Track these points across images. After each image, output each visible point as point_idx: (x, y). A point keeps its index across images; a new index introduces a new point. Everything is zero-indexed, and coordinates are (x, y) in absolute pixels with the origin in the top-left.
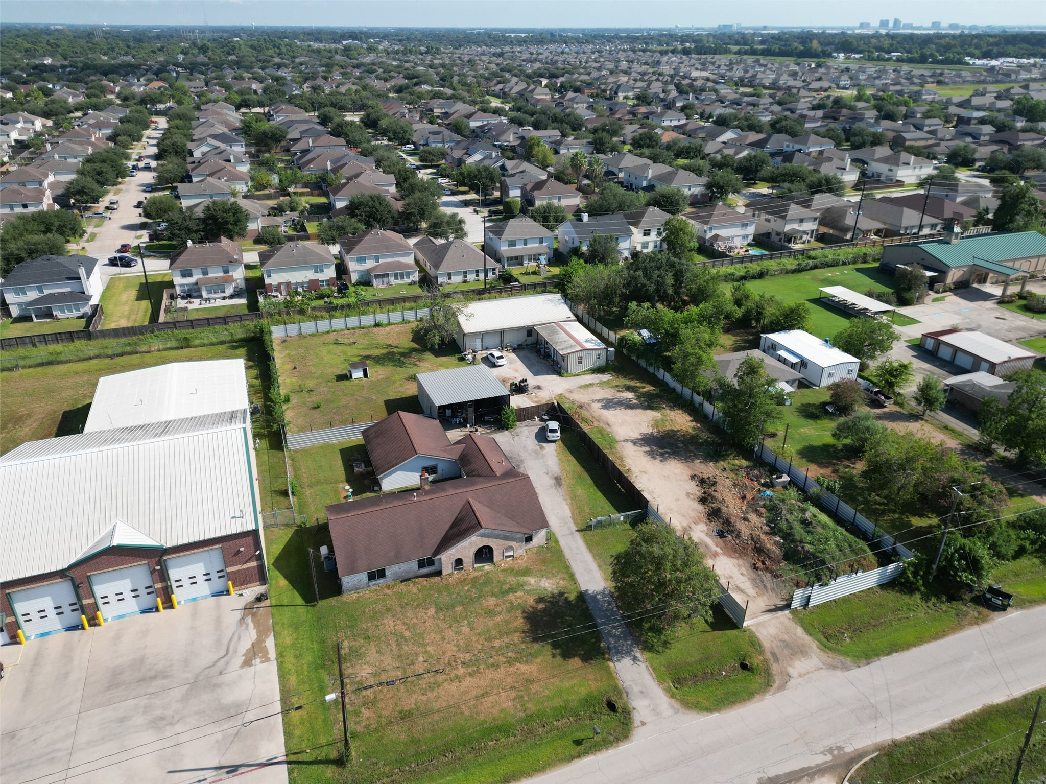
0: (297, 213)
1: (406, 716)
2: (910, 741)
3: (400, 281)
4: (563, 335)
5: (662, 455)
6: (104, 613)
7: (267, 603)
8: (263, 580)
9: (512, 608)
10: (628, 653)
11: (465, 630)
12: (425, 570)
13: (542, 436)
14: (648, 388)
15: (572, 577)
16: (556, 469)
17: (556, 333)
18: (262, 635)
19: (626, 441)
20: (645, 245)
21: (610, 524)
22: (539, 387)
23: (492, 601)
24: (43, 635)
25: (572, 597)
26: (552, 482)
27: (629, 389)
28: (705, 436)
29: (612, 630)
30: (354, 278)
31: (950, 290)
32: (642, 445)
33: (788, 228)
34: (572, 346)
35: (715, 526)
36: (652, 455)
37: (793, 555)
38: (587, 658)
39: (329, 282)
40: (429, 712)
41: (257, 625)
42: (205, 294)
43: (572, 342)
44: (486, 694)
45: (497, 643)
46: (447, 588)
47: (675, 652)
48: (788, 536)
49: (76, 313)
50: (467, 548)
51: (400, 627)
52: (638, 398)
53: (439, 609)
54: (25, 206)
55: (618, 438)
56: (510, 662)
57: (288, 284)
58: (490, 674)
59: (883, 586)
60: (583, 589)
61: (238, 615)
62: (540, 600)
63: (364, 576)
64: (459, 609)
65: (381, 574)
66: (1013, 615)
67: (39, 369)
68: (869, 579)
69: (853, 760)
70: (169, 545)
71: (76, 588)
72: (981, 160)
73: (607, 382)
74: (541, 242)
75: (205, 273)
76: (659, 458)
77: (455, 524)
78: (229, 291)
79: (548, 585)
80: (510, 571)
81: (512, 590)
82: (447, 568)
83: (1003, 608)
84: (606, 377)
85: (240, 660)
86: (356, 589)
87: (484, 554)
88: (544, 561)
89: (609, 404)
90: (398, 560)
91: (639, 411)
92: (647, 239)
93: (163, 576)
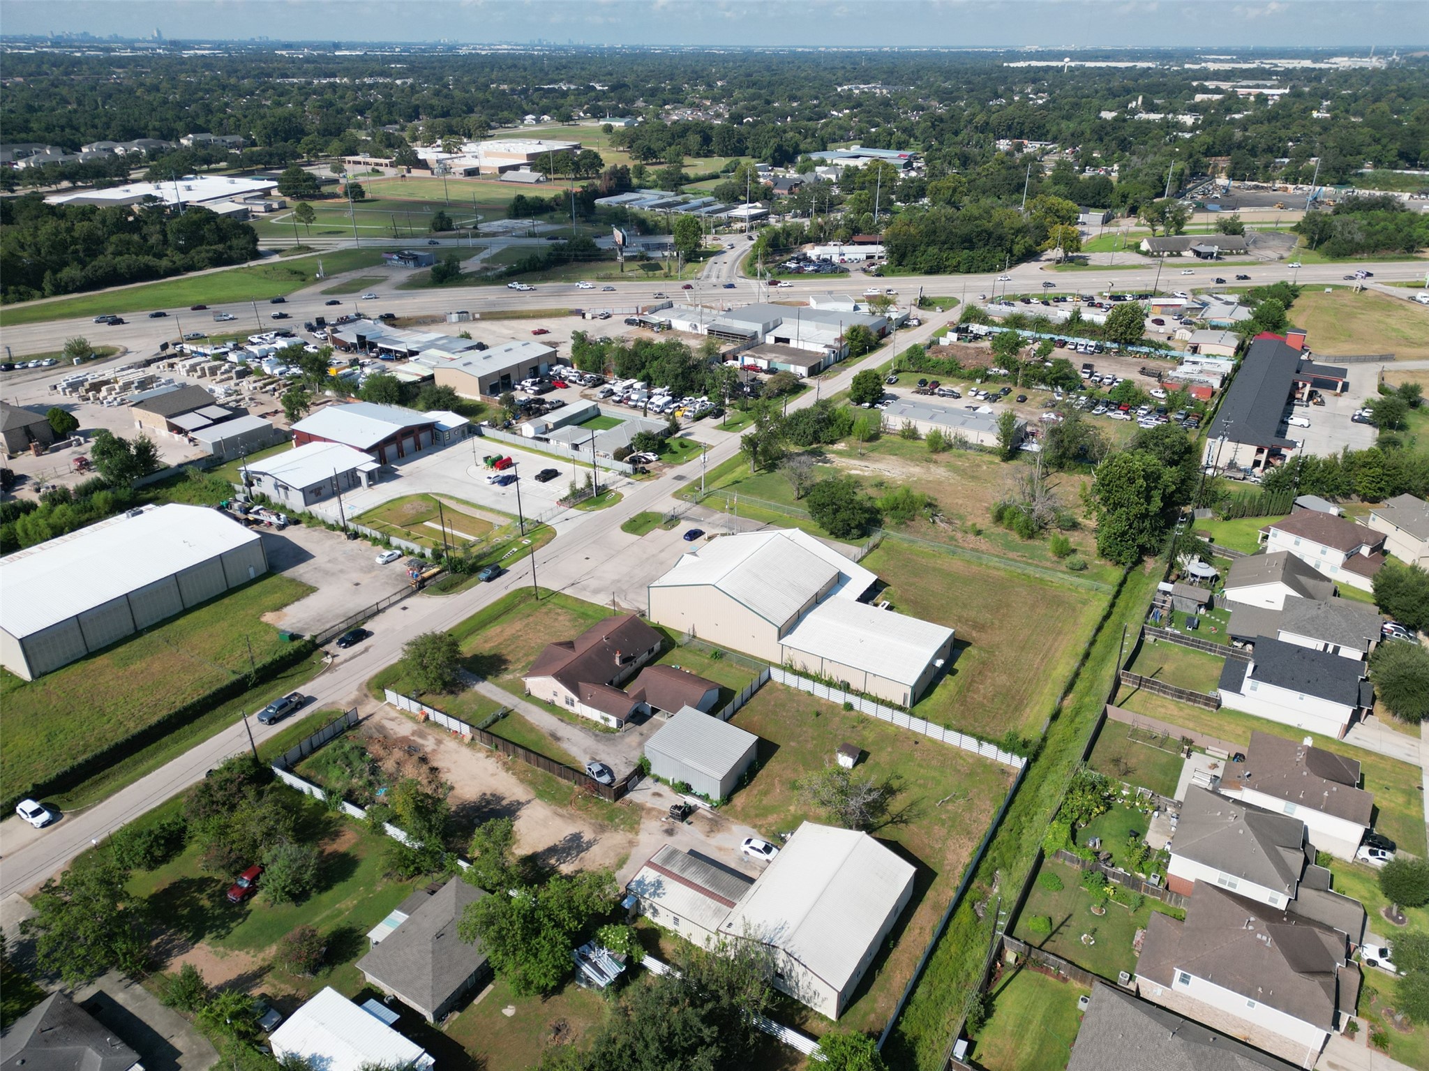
5: (488, 802)
13: (605, 770)
16: (565, 745)
19: (529, 802)
22: (668, 832)
32: (511, 804)
35: (419, 754)
36: (498, 798)
55: (538, 801)
60: (486, 682)
76: (488, 797)
91: (540, 848)
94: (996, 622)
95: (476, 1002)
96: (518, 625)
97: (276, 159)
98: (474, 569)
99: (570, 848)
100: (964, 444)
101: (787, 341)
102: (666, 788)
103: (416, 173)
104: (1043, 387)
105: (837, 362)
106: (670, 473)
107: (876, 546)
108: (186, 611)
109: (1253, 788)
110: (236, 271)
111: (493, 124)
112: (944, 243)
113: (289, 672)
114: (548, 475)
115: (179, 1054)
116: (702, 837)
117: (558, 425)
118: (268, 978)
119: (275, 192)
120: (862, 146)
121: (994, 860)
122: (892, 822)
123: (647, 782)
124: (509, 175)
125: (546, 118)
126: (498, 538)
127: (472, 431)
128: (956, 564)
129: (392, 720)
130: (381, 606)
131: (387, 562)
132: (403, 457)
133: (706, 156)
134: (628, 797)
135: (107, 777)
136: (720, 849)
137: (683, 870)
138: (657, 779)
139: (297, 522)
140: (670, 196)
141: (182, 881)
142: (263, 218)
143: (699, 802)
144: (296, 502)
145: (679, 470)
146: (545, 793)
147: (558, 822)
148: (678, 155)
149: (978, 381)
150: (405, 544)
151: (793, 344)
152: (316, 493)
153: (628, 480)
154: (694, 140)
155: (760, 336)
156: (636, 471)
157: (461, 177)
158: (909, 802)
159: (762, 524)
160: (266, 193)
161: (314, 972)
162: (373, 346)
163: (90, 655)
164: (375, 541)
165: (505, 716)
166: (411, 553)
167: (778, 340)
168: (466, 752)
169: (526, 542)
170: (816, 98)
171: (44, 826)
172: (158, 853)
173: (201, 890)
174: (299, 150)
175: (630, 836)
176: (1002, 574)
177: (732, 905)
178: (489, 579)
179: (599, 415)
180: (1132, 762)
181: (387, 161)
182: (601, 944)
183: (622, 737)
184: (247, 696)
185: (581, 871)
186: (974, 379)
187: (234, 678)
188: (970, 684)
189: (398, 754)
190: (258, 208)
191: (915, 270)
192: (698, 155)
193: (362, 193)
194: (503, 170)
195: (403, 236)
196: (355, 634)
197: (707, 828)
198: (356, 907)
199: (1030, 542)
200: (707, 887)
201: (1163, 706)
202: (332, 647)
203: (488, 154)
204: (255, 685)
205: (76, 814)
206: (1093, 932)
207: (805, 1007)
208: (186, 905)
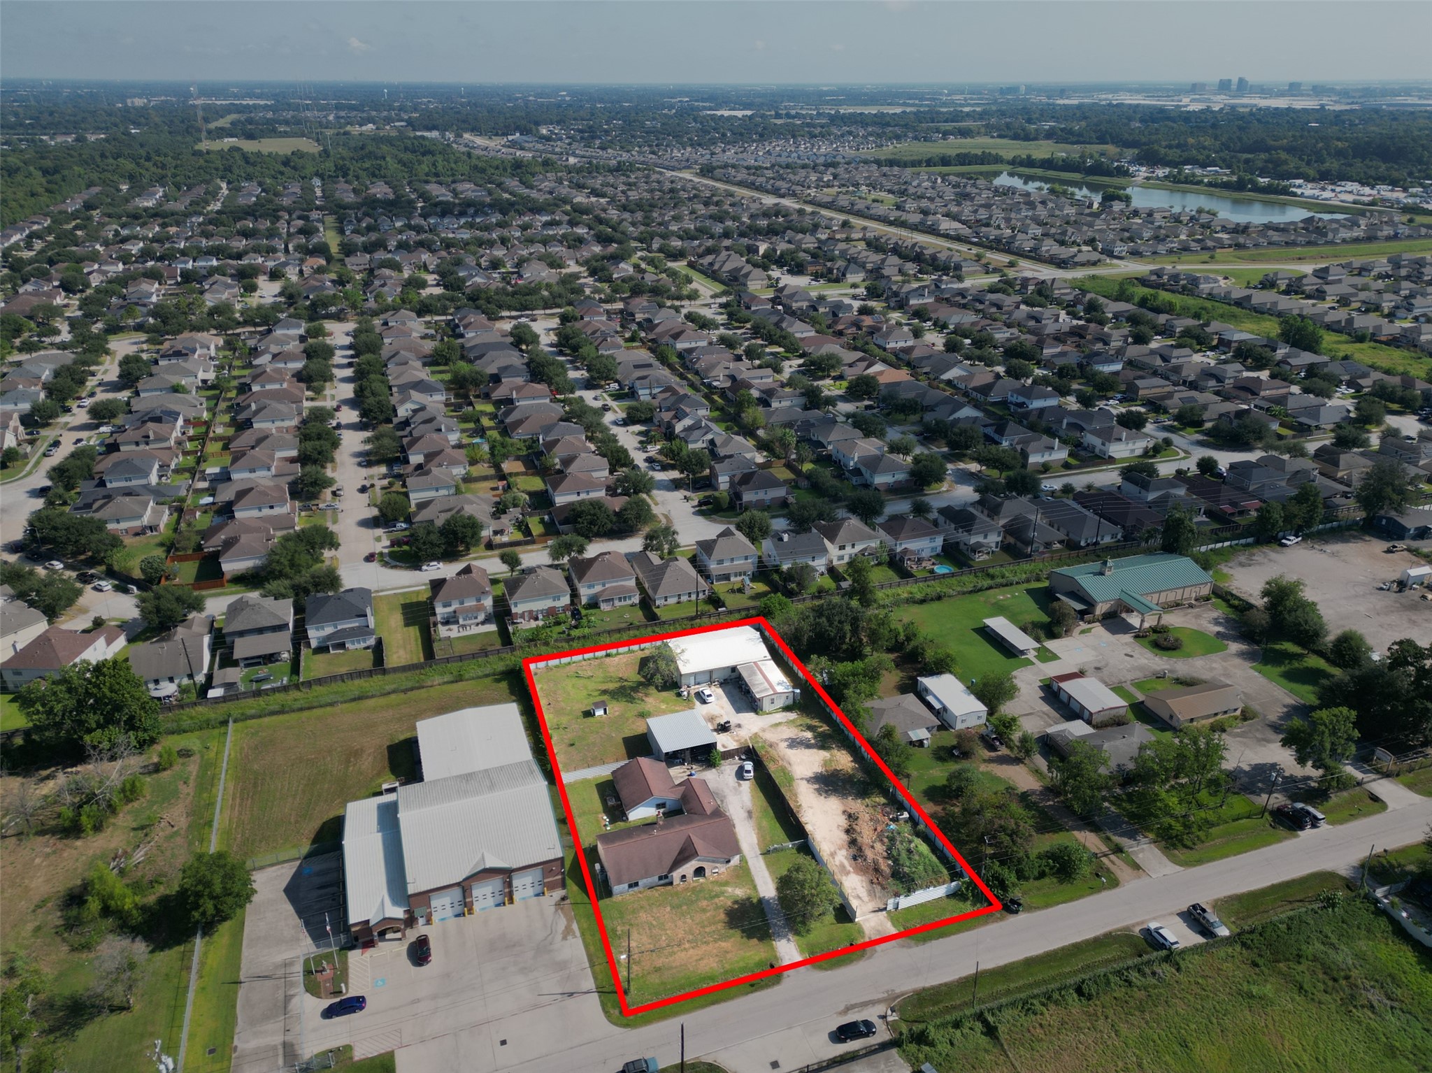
0: (519, 509)
1: (658, 970)
2: (933, 988)
3: (623, 603)
4: (760, 676)
5: (826, 792)
6: (476, 907)
7: (568, 901)
8: (564, 886)
9: (717, 908)
10: (785, 936)
11: (689, 921)
12: (662, 882)
13: (740, 774)
14: (825, 728)
15: (755, 887)
16: (749, 804)
17: (754, 673)
18: (569, 921)
19: (802, 779)
20: (841, 558)
21: (782, 850)
22: (739, 726)
23: (705, 903)
24: (443, 919)
25: (755, 901)
26: (746, 815)
27: (810, 728)
28: (860, 775)
29: (777, 921)
30: (584, 600)
31: (1098, 621)
32: (813, 783)
33: (974, 540)
34: (766, 690)
35: (853, 851)
36: (819, 791)
37: (897, 875)
38: (761, 939)
39: (565, 609)
40: (671, 968)
41: (566, 915)
42: (461, 621)
43: (766, 685)
44: (701, 959)
45: (707, 930)
46: (677, 894)
47: (812, 937)
48: (896, 861)
49: (363, 645)
50: (689, 868)
51: (650, 919)
52: (815, 738)
53: (673, 908)
54: (272, 507)
55: (795, 777)
56: (715, 941)
57: (531, 612)
58: (704, 948)
59: (948, 896)
60: (762, 895)
61: (553, 909)
62: (736, 902)
63: (626, 886)
64: (685, 908)
65: (636, 884)
66: (1022, 918)
67: (353, 704)
68: (939, 892)
69: (898, 997)
70: (515, 867)
71: (464, 891)
72: (1210, 420)
73: (793, 721)
74: (746, 558)
75: (462, 603)
76: (824, 795)
77: (681, 852)
78: (481, 617)
79: (740, 892)
80: (716, 883)
81: (717, 896)
82: (676, 880)
83: (1016, 912)
84: (792, 716)
85: (559, 937)
86: (621, 893)
87: (700, 872)
88: (738, 877)
89: (794, 743)
90: (646, 875)
91: (815, 752)
92: (842, 552)
93: (510, 885)
99: (798, 744)
129: (859, 897)
147: (793, 761)
165: (771, 853)
175: (760, 734)
185: (802, 731)
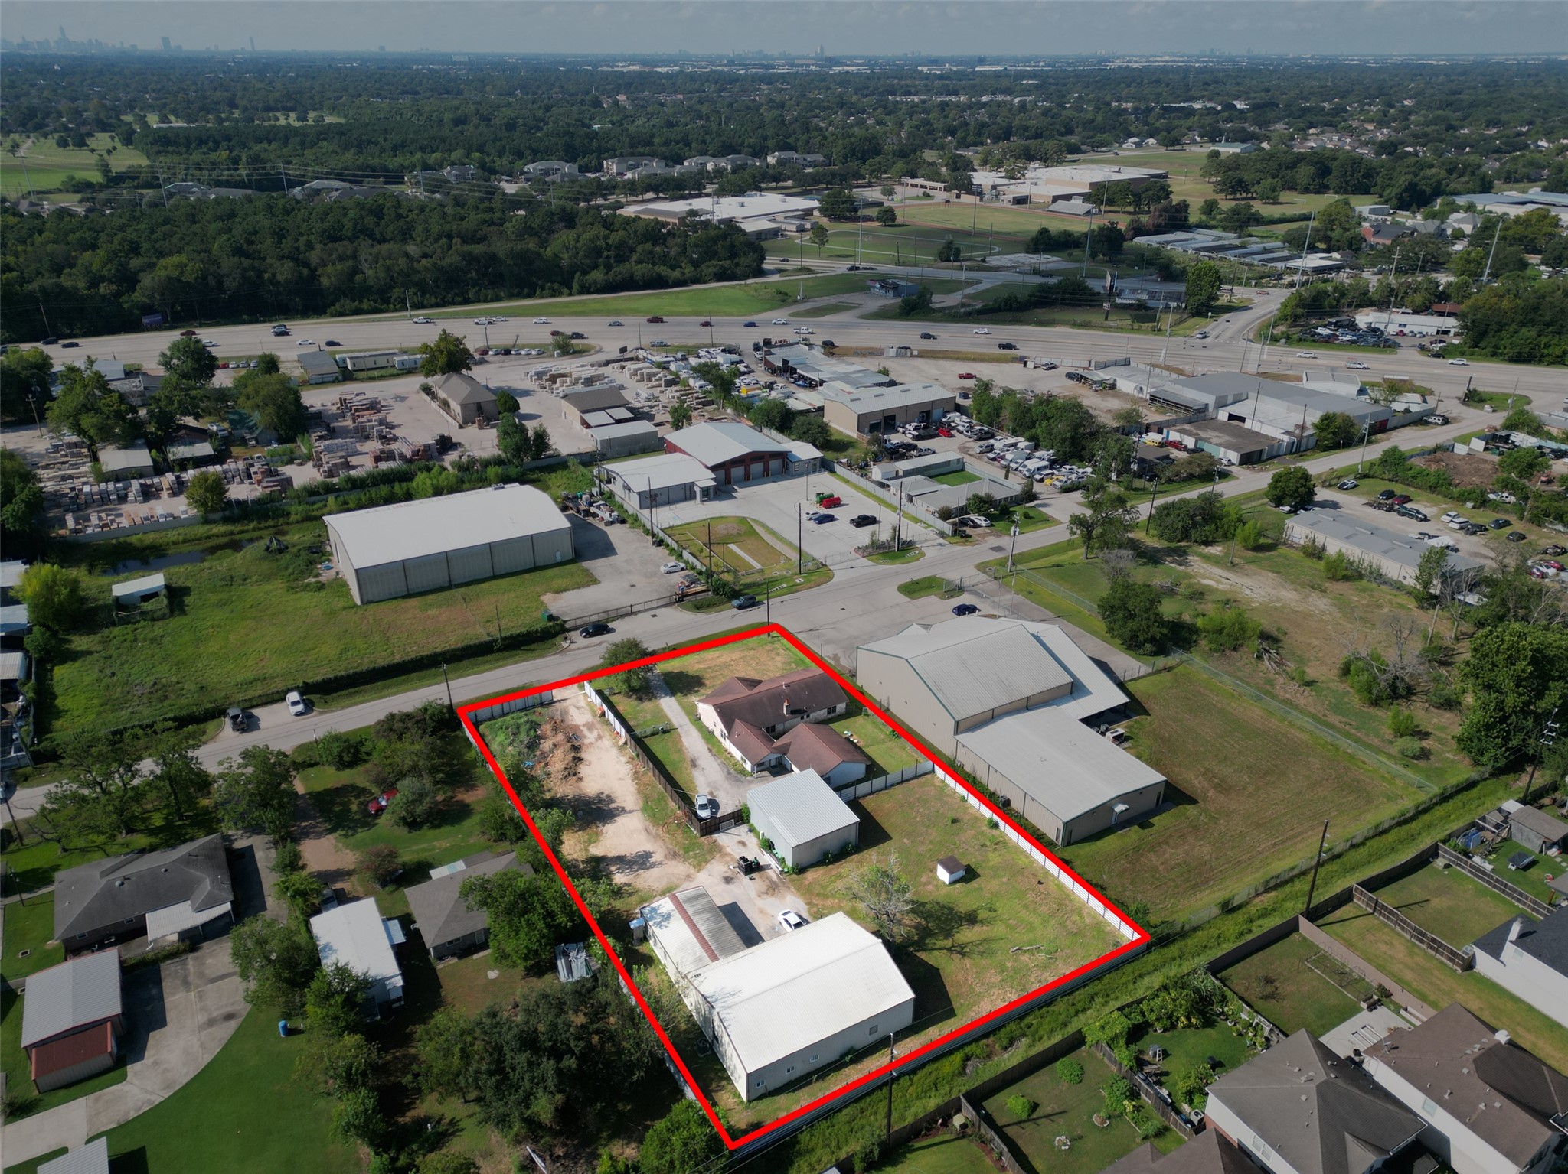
5: (600, 801)
9: (712, 687)
15: (680, 704)
16: (696, 774)
19: (631, 812)
25: (678, 695)
26: (699, 762)
32: (616, 809)
35: (577, 743)
36: (610, 799)
44: (718, 657)
45: (717, 673)
52: (609, 876)
55: (639, 814)
56: (710, 668)
58: (718, 663)
60: (673, 699)
76: (604, 797)
89: (643, 862)
91: (611, 854)
94: (1251, 788)
95: (475, 957)
96: (736, 656)
97: (837, 180)
98: (735, 595)
99: (635, 863)
100: (1378, 577)
101: (1242, 419)
102: (755, 840)
103: (966, 198)
104: (1560, 527)
105: (1291, 453)
106: (993, 541)
107: (1169, 669)
108: (494, 577)
109: (1388, 1064)
110: (733, 287)
111: (1084, 147)
112: (1548, 325)
113: (532, 647)
114: (863, 521)
115: (265, 909)
116: (753, 894)
117: (908, 473)
118: (354, 879)
119: (816, 213)
120: (1545, 189)
121: (1029, 1026)
122: (950, 950)
123: (744, 828)
124: (1060, 205)
125: (1152, 141)
126: (776, 571)
127: (825, 465)
128: (1253, 712)
129: (576, 708)
130: (635, 609)
131: (669, 572)
132: (748, 480)
133: (1318, 192)
134: (715, 836)
135: (359, 692)
136: (761, 911)
137: (697, 913)
138: (752, 830)
139: (623, 522)
140: (1230, 238)
141: (351, 786)
142: (790, 237)
143: (773, 863)
144: (632, 504)
145: (1004, 541)
146: (652, 811)
147: (643, 836)
148: (1274, 190)
149: (1469, 505)
150: (692, 559)
151: (1248, 425)
152: (653, 499)
153: (942, 541)
154: (1304, 172)
155: (1211, 409)
156: (955, 533)
157: (1009, 205)
158: (984, 936)
159: (1051, 615)
160: (808, 213)
161: (384, 885)
162: (793, 371)
163: (409, 595)
164: (672, 551)
165: (665, 732)
166: (693, 568)
167: (1232, 417)
168: (614, 752)
169: (799, 580)
170: (1530, 123)
171: (297, 715)
172: (346, 758)
173: (357, 797)
174: (863, 172)
175: (692, 870)
176: (1305, 737)
177: (714, 958)
178: (740, 607)
179: (963, 470)
180: (1285, 989)
181: (942, 185)
182: (588, 947)
183: (750, 782)
184: (490, 657)
185: (629, 885)
186: (1464, 501)
187: (488, 639)
188: (1159, 844)
189: (560, 737)
190: (791, 228)
191: (1495, 355)
192: (1306, 191)
193: (893, 217)
194: (1056, 199)
195: (904, 264)
196: (600, 628)
197: (764, 889)
198: (446, 849)
199: (1373, 710)
200: (706, 936)
201: (1390, 944)
202: (575, 635)
203: (1049, 181)
204: (499, 650)
205: (321, 713)
206: (1076, 1139)
207: (728, 1079)
208: (341, 804)
